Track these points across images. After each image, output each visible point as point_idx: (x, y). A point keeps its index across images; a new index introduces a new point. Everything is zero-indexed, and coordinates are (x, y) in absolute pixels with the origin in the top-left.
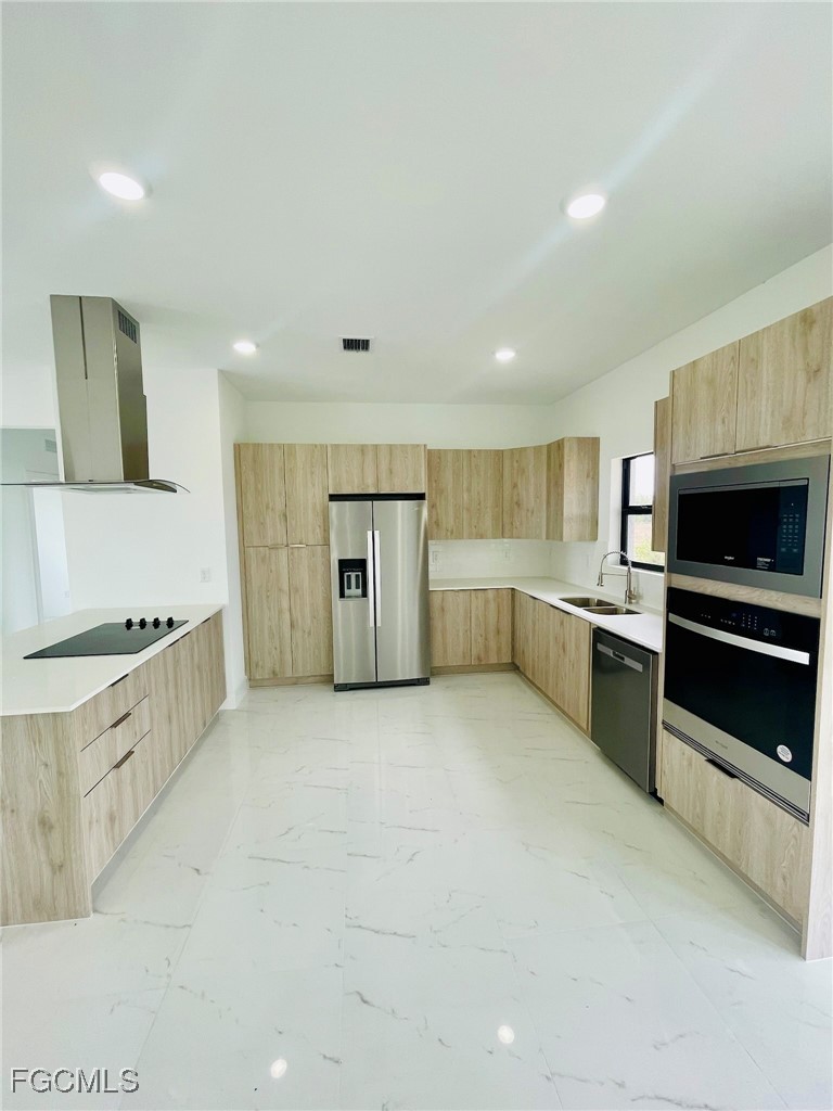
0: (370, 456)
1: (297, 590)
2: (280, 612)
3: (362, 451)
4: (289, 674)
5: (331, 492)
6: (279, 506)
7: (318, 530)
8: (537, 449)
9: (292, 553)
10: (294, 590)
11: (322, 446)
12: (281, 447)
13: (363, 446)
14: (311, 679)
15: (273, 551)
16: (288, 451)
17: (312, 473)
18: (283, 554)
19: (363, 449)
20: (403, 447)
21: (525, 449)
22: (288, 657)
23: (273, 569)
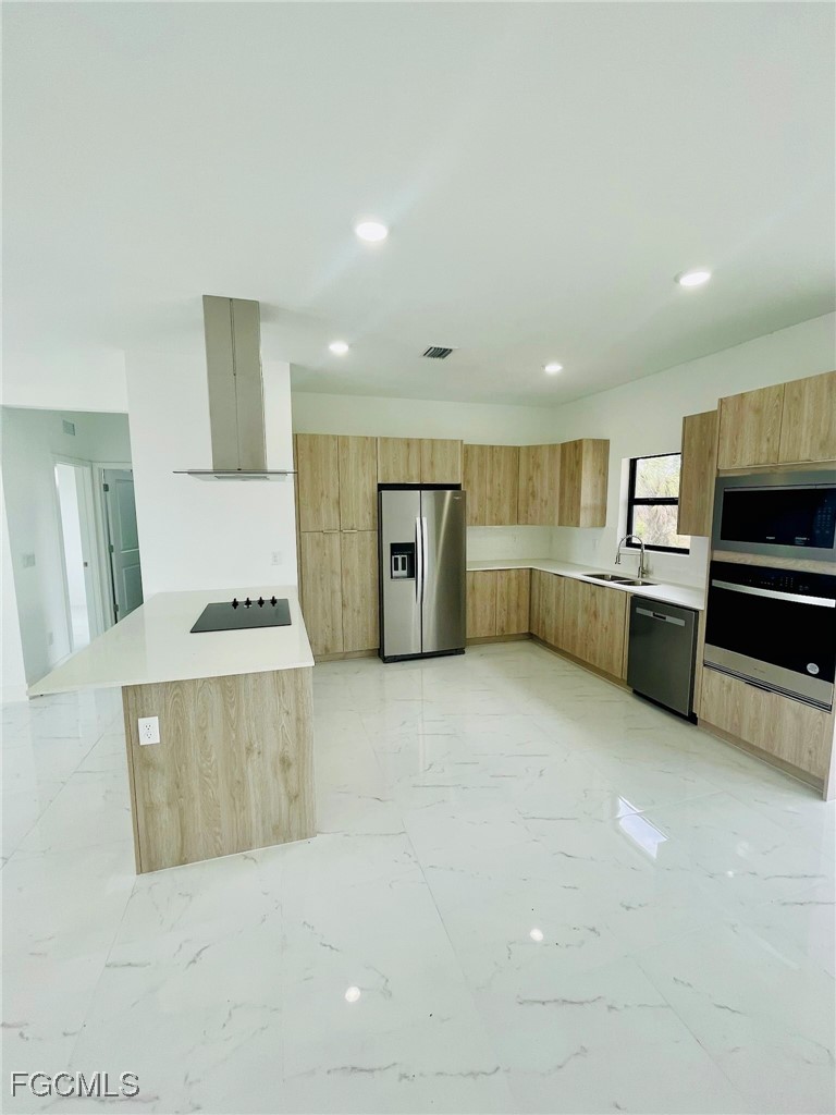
0: (414, 450)
1: (347, 572)
2: (333, 592)
3: (408, 444)
4: (340, 648)
5: (380, 482)
6: (333, 494)
7: (368, 517)
8: (552, 447)
9: (345, 538)
10: (345, 572)
11: (372, 438)
12: (335, 438)
13: (408, 439)
14: (358, 654)
15: (327, 537)
16: (342, 442)
17: (363, 464)
18: (336, 538)
19: (408, 443)
20: (444, 442)
21: (541, 446)
22: (339, 633)
23: (327, 552)
